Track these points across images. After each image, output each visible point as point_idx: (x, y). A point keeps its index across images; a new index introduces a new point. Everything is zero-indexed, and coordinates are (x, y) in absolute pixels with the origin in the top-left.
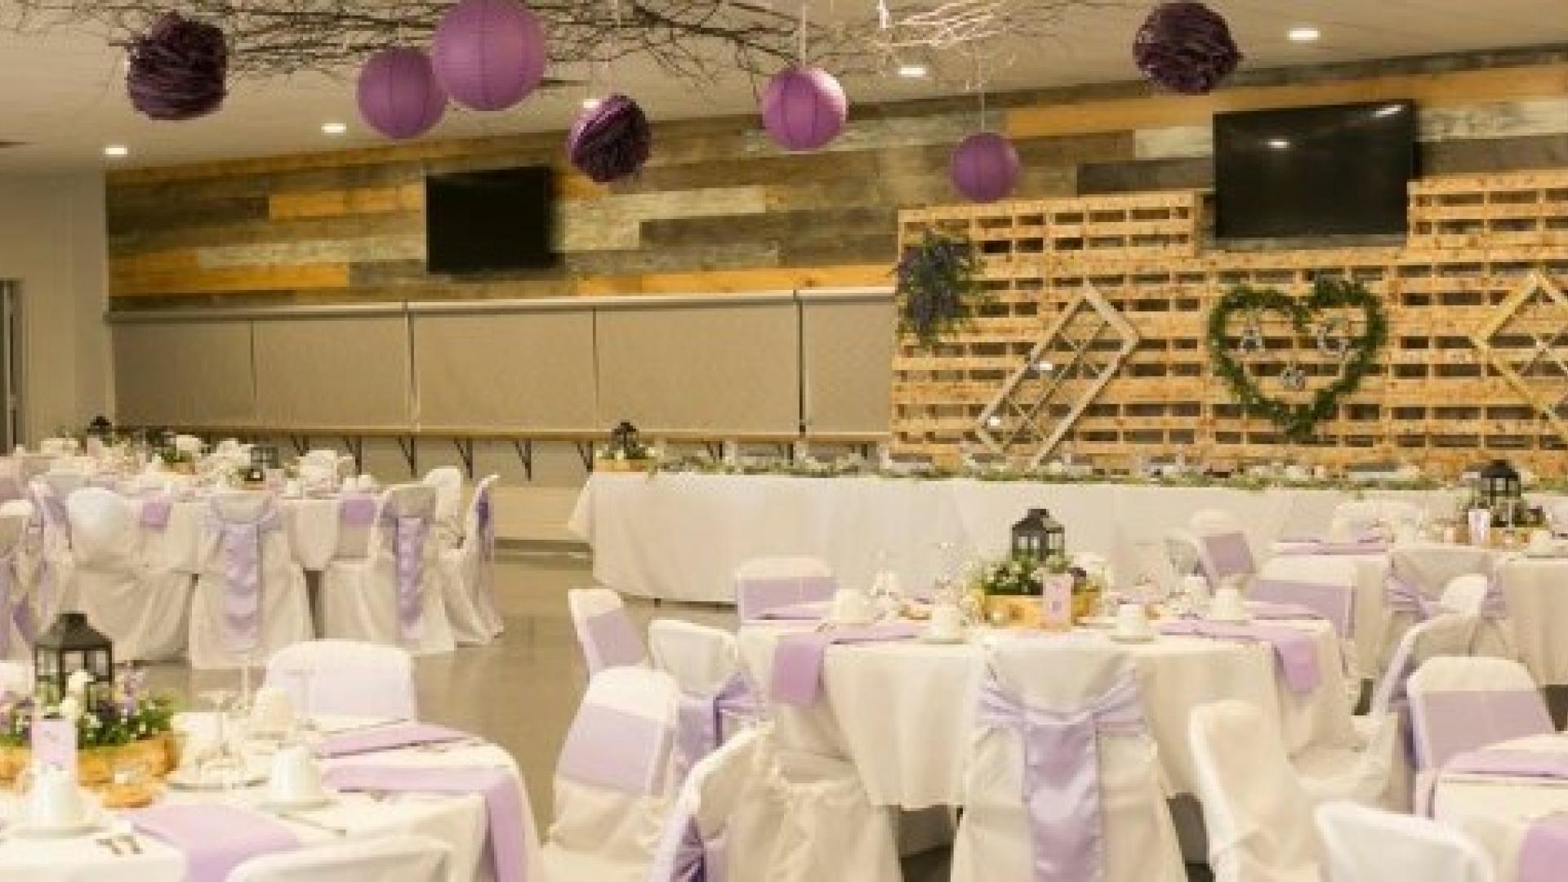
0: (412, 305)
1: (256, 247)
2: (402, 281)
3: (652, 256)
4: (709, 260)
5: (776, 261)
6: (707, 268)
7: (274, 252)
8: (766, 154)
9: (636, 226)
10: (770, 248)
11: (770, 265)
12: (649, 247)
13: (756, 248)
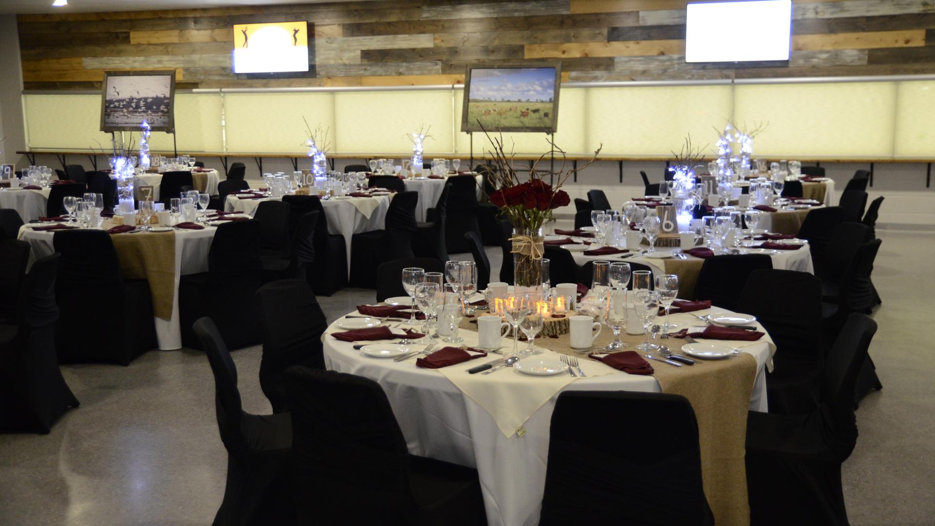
0: (223, 90)
1: (123, 59)
2: (217, 78)
3: (368, 68)
4: (401, 70)
5: (440, 71)
6: (400, 74)
7: (135, 62)
8: (434, 18)
9: (359, 52)
10: (436, 64)
11: (437, 73)
12: (366, 62)
13: (428, 64)
